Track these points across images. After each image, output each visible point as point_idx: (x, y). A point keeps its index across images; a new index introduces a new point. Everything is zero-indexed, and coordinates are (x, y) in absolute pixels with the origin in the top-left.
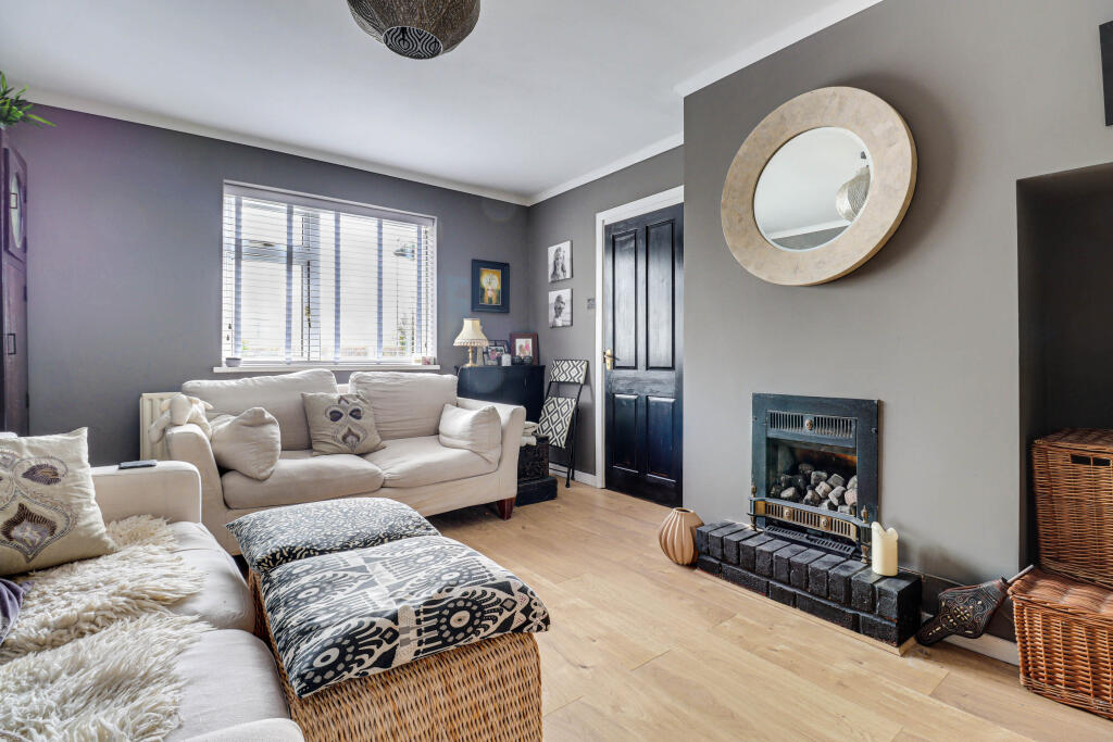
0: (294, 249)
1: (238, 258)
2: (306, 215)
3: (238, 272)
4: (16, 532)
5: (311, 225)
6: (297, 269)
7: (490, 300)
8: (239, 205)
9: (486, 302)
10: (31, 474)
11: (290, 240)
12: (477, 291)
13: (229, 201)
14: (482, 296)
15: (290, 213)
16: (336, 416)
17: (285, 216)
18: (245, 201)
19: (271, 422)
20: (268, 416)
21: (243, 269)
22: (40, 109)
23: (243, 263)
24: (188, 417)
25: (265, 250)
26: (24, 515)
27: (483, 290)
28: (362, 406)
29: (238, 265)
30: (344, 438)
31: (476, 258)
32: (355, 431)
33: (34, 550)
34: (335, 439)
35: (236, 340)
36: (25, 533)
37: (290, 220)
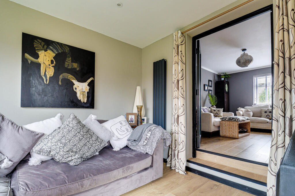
2: (270, 77)
3: (257, 90)
10: (218, 111)
11: (266, 82)
13: (255, 78)
16: (266, 112)
18: (258, 78)
20: (249, 110)
23: (258, 88)
25: (262, 85)
26: (217, 113)
30: (266, 116)
32: (269, 115)
33: (217, 115)
34: (265, 116)
35: (257, 101)
36: (217, 114)
37: (266, 79)
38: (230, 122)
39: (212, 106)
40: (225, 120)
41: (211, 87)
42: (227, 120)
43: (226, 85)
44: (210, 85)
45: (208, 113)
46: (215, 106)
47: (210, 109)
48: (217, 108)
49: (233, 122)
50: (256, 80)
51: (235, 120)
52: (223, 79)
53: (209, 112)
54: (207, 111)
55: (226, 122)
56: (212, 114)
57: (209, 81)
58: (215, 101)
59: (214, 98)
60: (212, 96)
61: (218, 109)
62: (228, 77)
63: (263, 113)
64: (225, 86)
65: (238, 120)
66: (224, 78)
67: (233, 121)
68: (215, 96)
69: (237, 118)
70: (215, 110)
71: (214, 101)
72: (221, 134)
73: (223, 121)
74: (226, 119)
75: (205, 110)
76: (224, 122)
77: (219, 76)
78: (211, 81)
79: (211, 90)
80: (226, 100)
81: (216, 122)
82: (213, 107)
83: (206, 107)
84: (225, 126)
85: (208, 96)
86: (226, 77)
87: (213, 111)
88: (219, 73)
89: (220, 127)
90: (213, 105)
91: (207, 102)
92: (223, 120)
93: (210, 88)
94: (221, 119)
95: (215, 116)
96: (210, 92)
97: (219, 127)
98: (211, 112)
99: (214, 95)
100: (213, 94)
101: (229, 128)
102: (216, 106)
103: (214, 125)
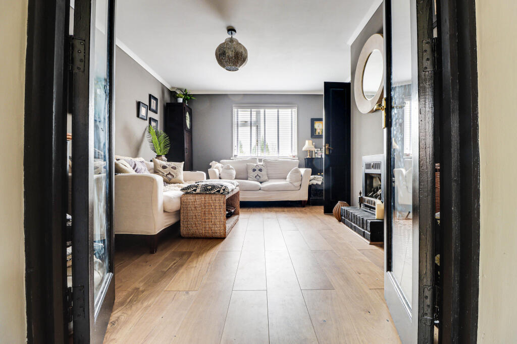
0: (252, 122)
1: (238, 127)
2: (257, 111)
3: (238, 131)
4: (168, 176)
5: (258, 113)
6: (254, 128)
7: (319, 133)
8: (237, 111)
9: (317, 134)
10: (172, 168)
11: (251, 120)
12: (313, 130)
13: (235, 110)
14: (315, 132)
15: (251, 111)
16: (254, 170)
17: (249, 113)
18: (239, 110)
19: (232, 169)
20: (231, 167)
21: (239, 130)
22: (194, 95)
23: (239, 128)
24: (215, 167)
25: (245, 124)
26: (170, 174)
27: (316, 130)
28: (262, 168)
29: (238, 129)
30: (256, 177)
31: (312, 118)
32: (259, 175)
33: (170, 179)
34: (253, 176)
35: (237, 150)
36: (169, 176)
37: (251, 114)
38: (207, 196)
39: (158, 156)
40: (193, 194)
41: (156, 112)
42: (198, 191)
43: (187, 115)
44: (153, 106)
45: (147, 173)
46: (164, 157)
47: (152, 163)
48: (168, 161)
49: (213, 197)
50: (236, 112)
51: (219, 191)
52: (181, 100)
53: (149, 170)
54: (143, 168)
55: (197, 197)
56: (159, 179)
57: (150, 96)
58: (165, 147)
59: (162, 138)
60: (157, 133)
61: (173, 164)
62: (190, 98)
63: (251, 171)
64: (185, 117)
65: (224, 190)
66: (183, 100)
67: (214, 194)
68: (163, 134)
69: (222, 186)
70: (164, 167)
71: (162, 145)
72: (183, 230)
73: (188, 195)
74: (195, 190)
75: (139, 166)
76: (191, 197)
77: (173, 94)
78: (156, 99)
79: (155, 121)
80: (186, 146)
81: (170, 199)
82: (160, 158)
83: (142, 159)
84: (195, 207)
85: (147, 133)
86: (187, 99)
87: (161, 169)
88: (173, 88)
89: (182, 211)
90: (160, 154)
91: (146, 147)
92: (187, 193)
93: (151, 115)
94: (182, 190)
95: (167, 182)
96: (153, 124)
97: (178, 213)
98: (156, 171)
99: (162, 132)
100: (160, 128)
101: (205, 214)
102: (166, 156)
103: (164, 211)
